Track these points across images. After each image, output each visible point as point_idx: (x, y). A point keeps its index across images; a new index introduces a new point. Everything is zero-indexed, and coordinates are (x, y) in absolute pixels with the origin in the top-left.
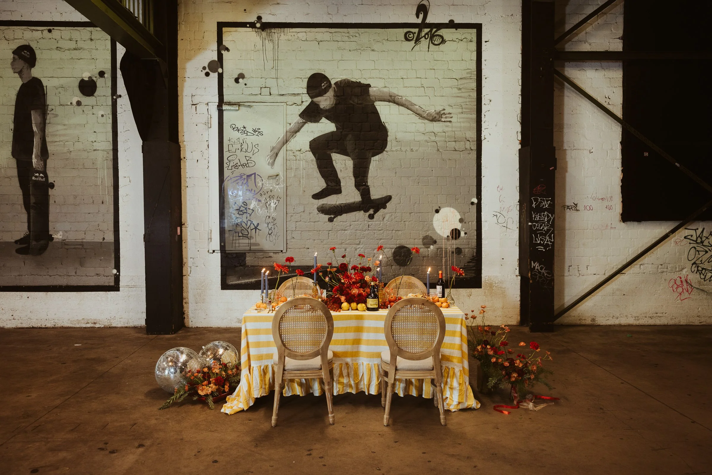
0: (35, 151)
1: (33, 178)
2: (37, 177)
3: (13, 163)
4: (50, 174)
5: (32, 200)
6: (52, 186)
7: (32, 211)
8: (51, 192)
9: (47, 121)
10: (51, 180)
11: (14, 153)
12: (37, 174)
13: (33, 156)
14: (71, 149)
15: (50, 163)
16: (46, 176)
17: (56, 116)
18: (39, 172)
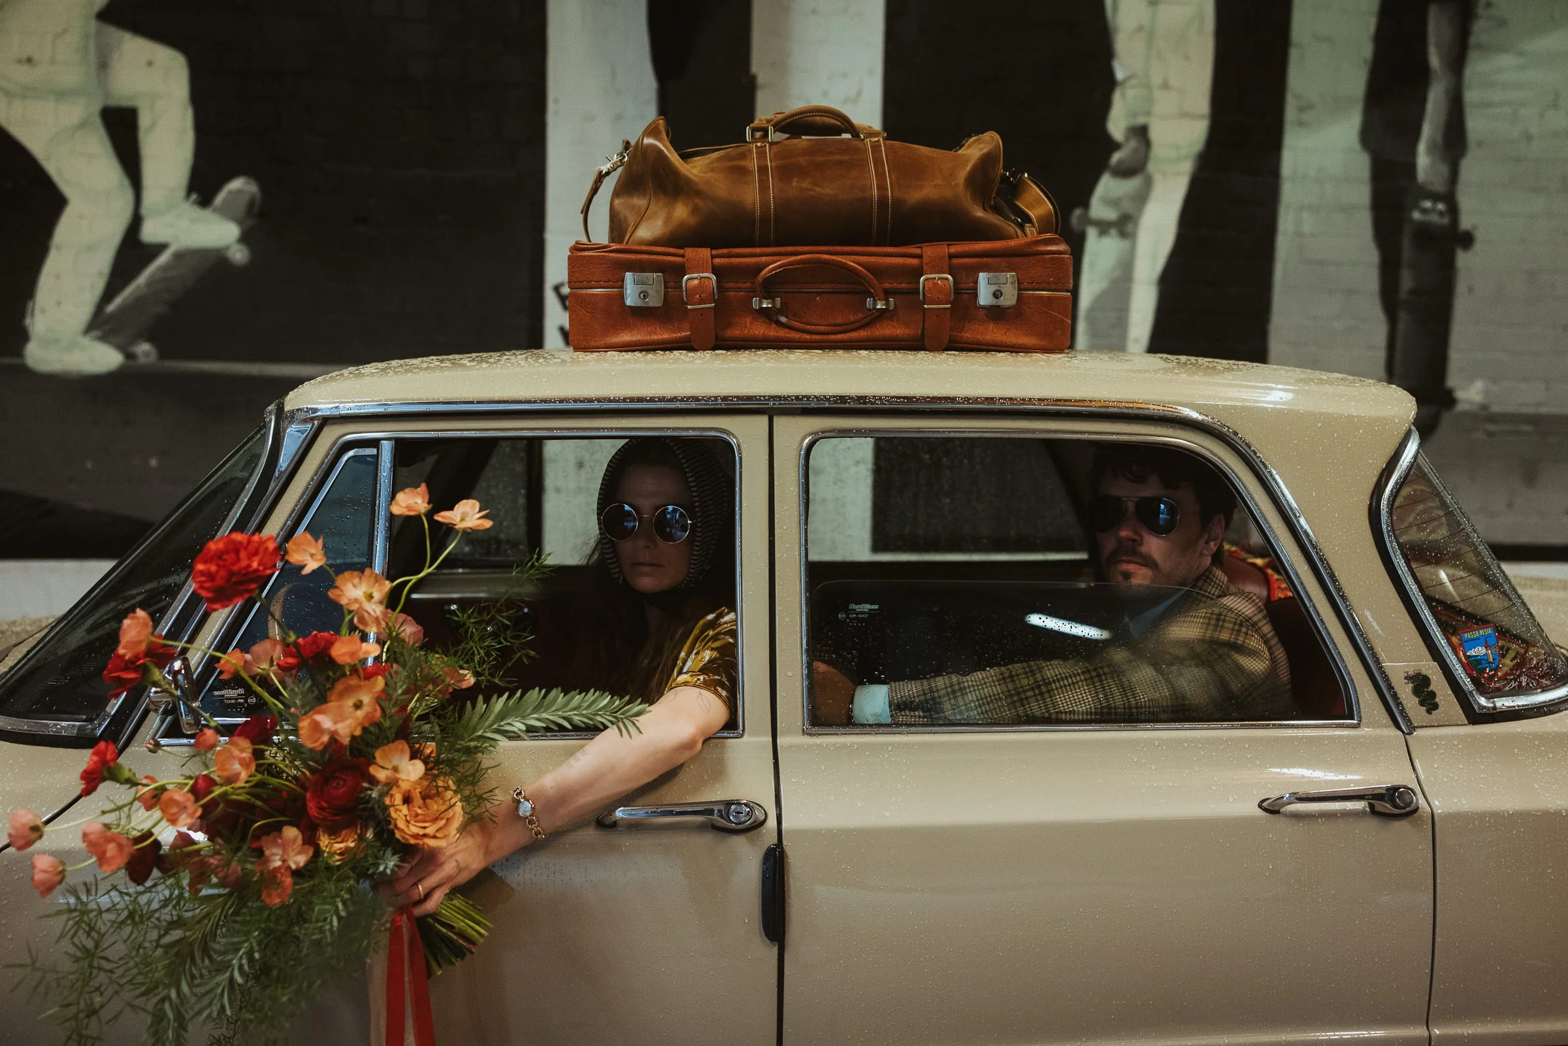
0: (1429, 130)
1: (1416, 215)
2: (1426, 212)
3: (1361, 164)
4: (1467, 202)
5: (1407, 281)
6: (1467, 240)
7: (1403, 318)
8: (1463, 259)
9: (1473, 40)
10: (1465, 223)
11: (1367, 137)
12: (1428, 204)
13: (1422, 148)
14: (1534, 131)
15: (1470, 168)
16: (1453, 210)
17: (1502, 23)
18: (1435, 197)
